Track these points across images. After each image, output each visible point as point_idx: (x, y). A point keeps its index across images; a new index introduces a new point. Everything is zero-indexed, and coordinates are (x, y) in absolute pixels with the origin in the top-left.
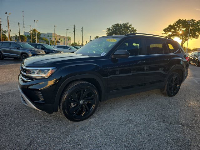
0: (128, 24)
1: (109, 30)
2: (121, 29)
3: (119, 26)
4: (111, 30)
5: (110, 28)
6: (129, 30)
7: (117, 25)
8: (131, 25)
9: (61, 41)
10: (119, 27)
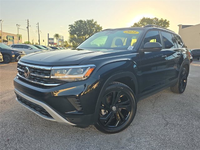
0: (93, 20)
1: (71, 27)
2: (86, 26)
3: (83, 22)
4: (74, 27)
5: (73, 25)
6: (94, 27)
7: (81, 21)
8: (96, 22)
9: (8, 40)
10: (83, 24)
